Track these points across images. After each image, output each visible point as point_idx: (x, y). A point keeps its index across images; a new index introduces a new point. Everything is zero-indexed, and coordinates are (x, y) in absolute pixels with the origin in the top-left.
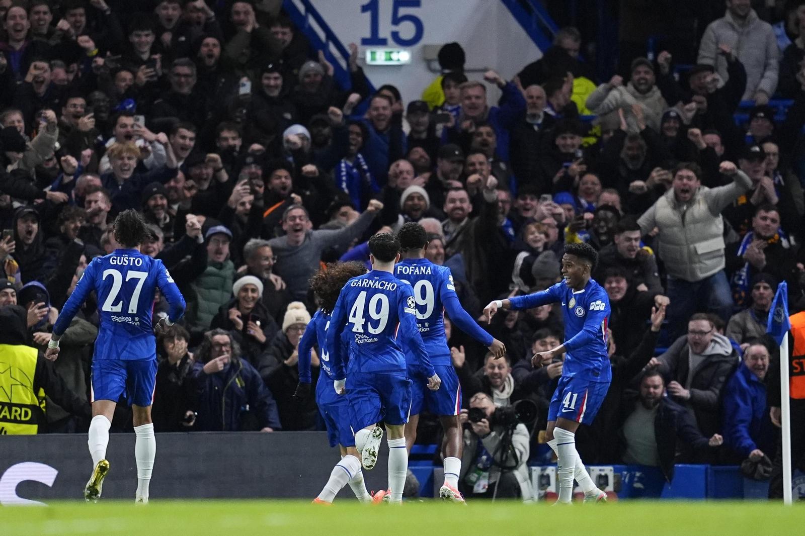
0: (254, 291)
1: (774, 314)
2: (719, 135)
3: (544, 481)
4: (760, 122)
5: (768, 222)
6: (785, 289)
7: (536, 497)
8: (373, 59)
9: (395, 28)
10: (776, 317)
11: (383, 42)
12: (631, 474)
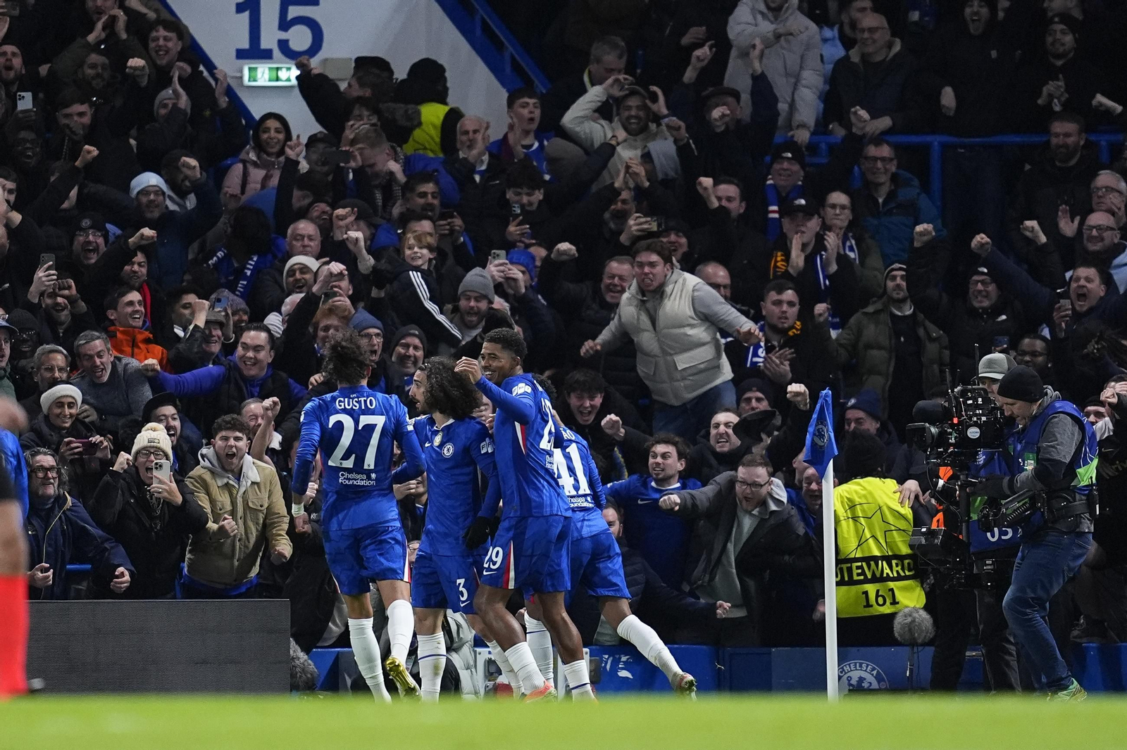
0: (71, 405)
1: (814, 434)
2: (737, 185)
3: (492, 669)
4: (786, 165)
5: (785, 307)
6: (830, 400)
7: (482, 691)
8: (254, 79)
9: (283, 35)
10: (816, 439)
11: (267, 55)
12: (614, 658)
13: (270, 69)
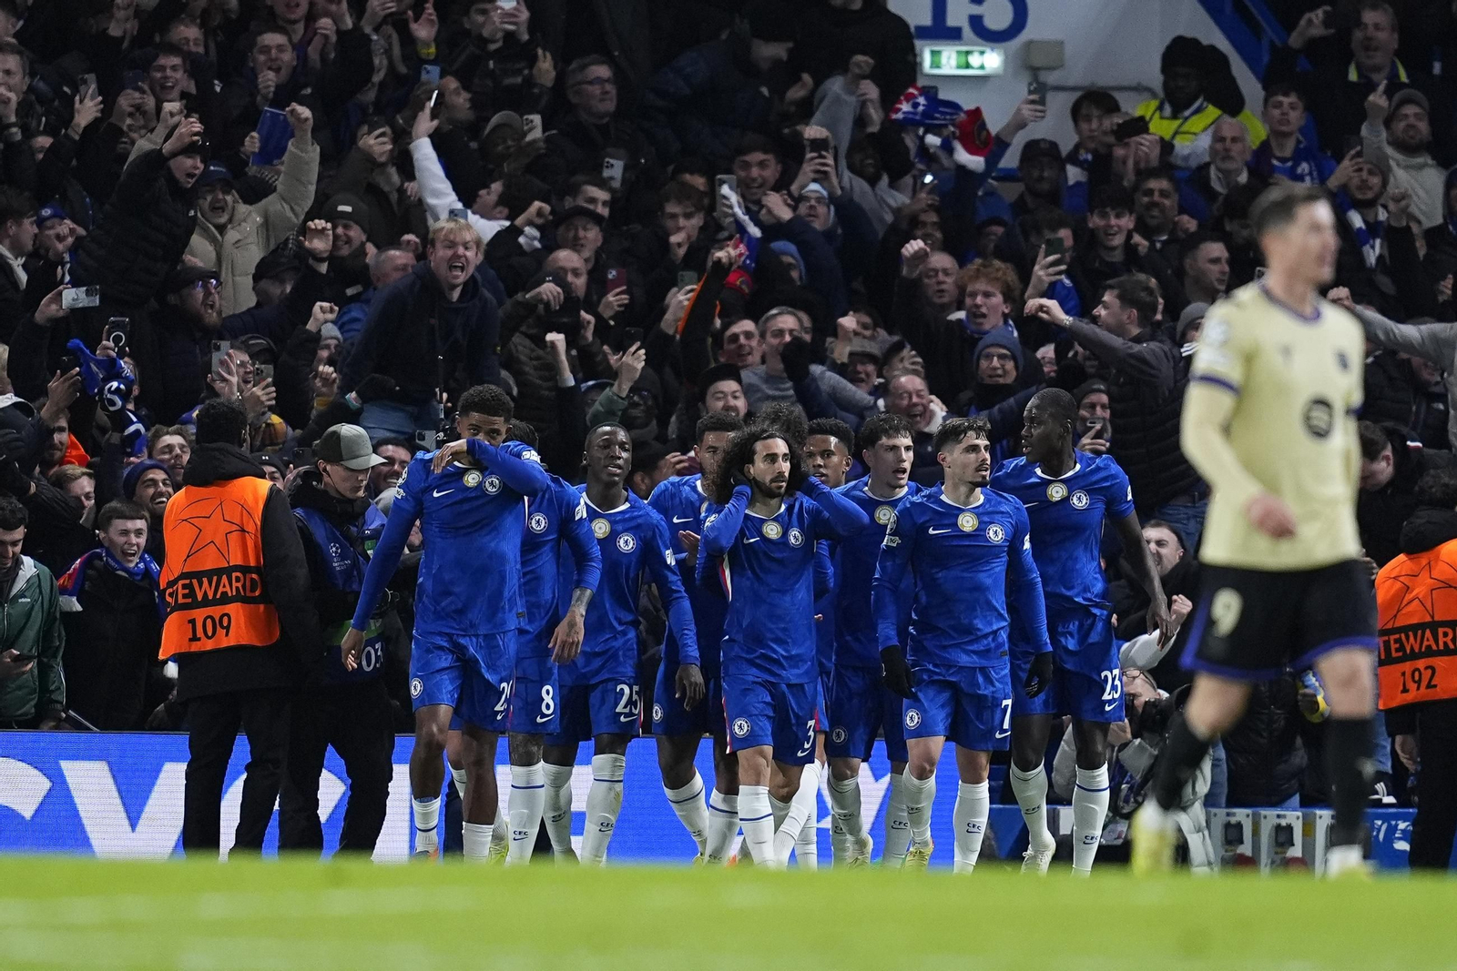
3: (1233, 834)
8: (935, 65)
9: (976, 10)
11: (954, 35)
12: (1389, 825)
13: (957, 52)
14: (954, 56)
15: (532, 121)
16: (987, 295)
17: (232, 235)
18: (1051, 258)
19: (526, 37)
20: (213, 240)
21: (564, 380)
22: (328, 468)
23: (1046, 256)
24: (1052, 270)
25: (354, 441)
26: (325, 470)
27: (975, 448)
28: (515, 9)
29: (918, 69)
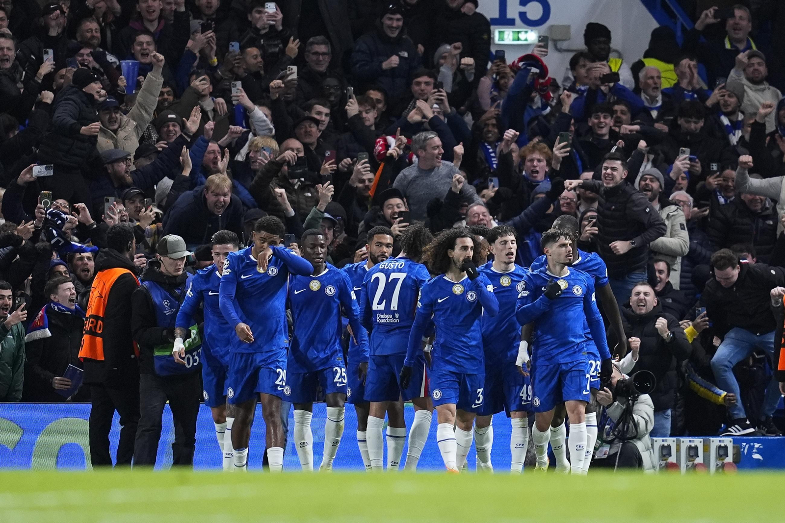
3: (665, 452)
7: (658, 467)
8: (502, 39)
9: (523, 9)
11: (511, 23)
12: (750, 446)
13: (513, 32)
14: (511, 34)
15: (292, 69)
16: (539, 161)
17: (122, 134)
18: (562, 144)
19: (281, 28)
20: (112, 138)
21: (289, 213)
22: (162, 258)
23: (559, 144)
24: (562, 151)
25: (176, 243)
26: (160, 260)
27: (564, 245)
28: (276, 13)
29: (492, 41)
